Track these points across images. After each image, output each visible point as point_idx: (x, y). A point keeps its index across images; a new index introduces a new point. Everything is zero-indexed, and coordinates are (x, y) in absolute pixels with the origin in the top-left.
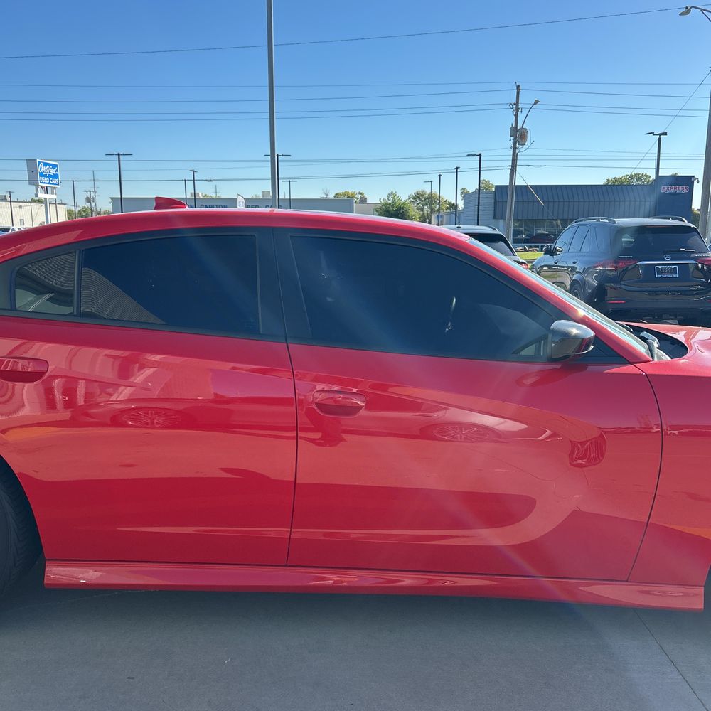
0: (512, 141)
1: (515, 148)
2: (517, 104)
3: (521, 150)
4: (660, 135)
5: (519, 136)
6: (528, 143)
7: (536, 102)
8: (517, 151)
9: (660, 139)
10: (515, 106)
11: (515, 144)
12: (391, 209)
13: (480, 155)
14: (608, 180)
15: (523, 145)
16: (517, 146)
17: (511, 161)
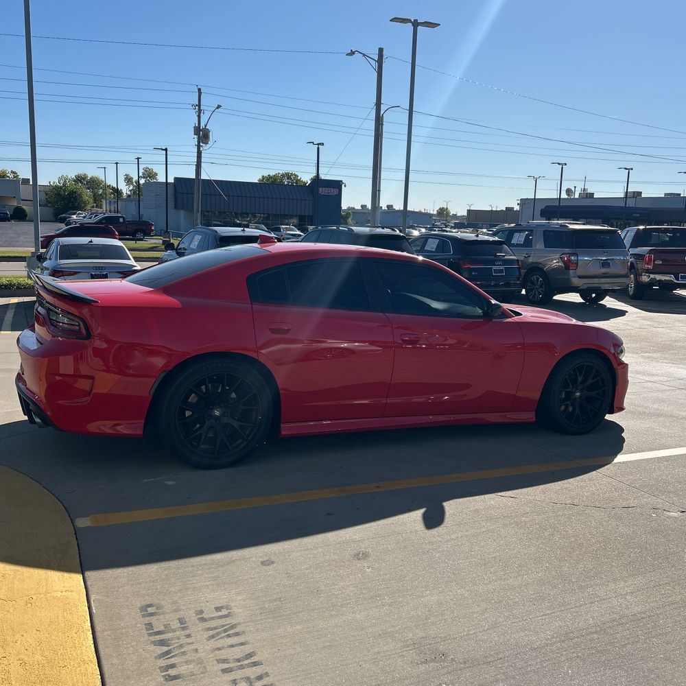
0: (196, 140)
1: (199, 146)
2: (199, 105)
3: (204, 148)
4: (318, 144)
5: (203, 135)
6: (211, 142)
7: (219, 107)
8: (201, 149)
9: (318, 148)
10: (197, 107)
11: (199, 142)
12: (62, 192)
13: (166, 150)
14: (263, 176)
15: (207, 143)
16: (201, 144)
17: (196, 158)
